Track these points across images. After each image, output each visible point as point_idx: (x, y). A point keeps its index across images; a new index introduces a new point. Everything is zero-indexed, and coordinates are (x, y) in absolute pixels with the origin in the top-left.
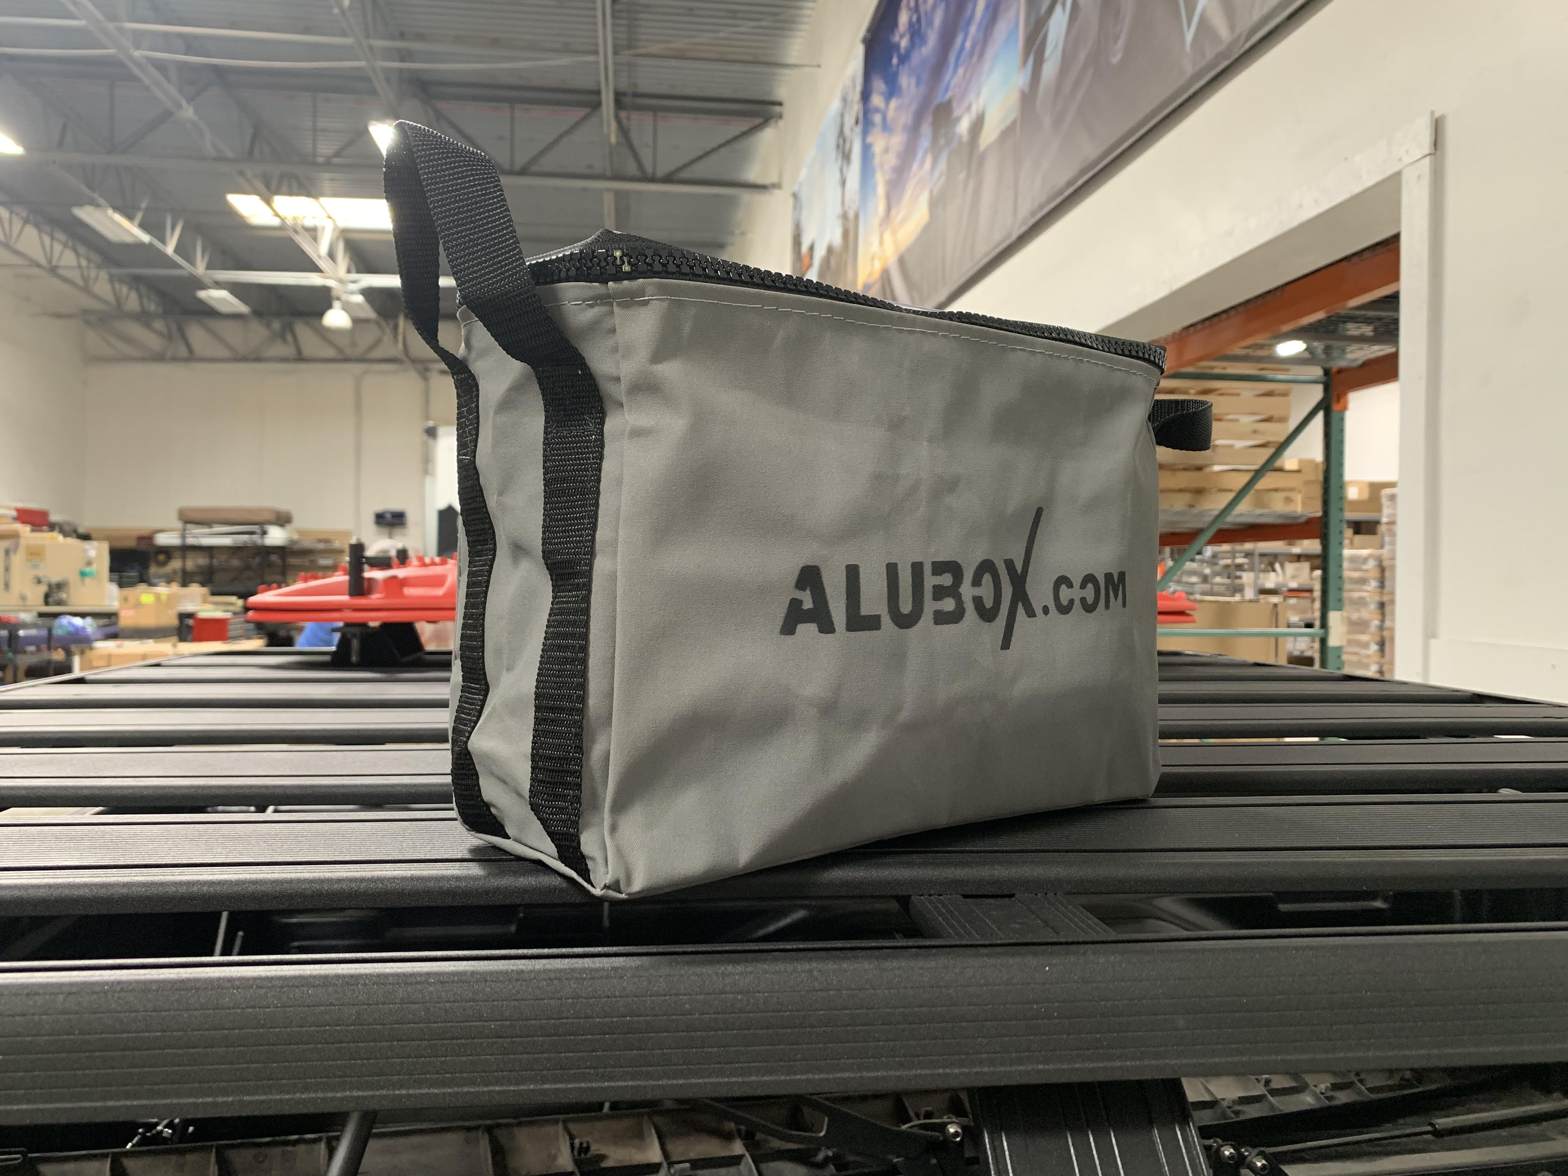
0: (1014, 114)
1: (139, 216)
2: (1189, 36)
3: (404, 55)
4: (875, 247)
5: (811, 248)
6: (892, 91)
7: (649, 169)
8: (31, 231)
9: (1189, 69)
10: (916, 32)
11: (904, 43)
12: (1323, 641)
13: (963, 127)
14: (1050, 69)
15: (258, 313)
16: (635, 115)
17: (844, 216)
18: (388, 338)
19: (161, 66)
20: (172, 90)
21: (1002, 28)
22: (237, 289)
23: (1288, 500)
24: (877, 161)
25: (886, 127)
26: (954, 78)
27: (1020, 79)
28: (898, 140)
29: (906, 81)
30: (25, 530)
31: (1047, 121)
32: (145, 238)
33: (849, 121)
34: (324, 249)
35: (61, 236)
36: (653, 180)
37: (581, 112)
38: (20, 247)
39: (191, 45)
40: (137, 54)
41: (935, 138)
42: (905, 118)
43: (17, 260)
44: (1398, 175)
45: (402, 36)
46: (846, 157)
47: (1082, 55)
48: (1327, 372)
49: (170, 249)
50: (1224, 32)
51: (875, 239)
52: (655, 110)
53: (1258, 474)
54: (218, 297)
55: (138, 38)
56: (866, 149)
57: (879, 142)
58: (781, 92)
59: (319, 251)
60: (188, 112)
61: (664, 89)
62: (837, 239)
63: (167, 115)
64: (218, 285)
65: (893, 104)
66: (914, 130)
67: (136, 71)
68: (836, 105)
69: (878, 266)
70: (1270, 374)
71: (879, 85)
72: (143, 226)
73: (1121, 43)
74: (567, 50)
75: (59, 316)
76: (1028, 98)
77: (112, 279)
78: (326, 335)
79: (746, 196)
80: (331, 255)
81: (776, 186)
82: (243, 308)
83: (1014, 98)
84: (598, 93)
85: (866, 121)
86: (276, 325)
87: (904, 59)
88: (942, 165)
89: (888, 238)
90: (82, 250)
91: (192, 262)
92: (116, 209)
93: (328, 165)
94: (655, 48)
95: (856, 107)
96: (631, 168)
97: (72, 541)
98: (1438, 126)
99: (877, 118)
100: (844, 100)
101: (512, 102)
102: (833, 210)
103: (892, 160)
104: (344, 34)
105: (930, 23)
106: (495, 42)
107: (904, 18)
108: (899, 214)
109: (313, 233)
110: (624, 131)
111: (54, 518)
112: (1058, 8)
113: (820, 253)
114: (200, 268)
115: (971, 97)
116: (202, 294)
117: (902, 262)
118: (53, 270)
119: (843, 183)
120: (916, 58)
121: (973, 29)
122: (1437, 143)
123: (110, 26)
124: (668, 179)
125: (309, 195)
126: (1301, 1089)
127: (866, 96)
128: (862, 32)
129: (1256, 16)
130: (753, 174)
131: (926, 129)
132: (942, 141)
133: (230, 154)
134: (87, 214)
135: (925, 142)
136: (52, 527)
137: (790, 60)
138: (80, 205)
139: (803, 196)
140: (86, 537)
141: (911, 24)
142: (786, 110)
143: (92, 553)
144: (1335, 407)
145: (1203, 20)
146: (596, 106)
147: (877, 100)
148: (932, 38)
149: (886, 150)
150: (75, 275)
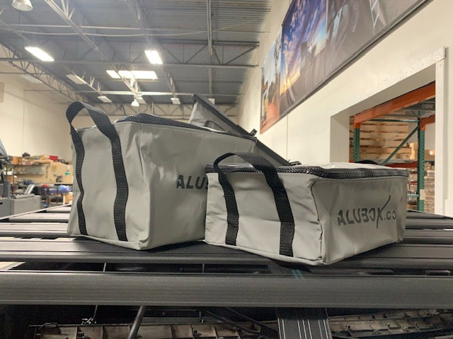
0: (325, 46)
1: (83, 77)
2: (374, 25)
3: (154, 32)
4: (285, 83)
5: (267, 83)
6: (290, 39)
7: (221, 62)
8: (55, 81)
9: (374, 34)
10: (297, 23)
11: (293, 26)
12: (418, 198)
13: (310, 49)
14: (335, 34)
15: (114, 102)
16: (217, 47)
17: (276, 74)
18: (149, 109)
19: (90, 37)
20: (93, 43)
21: (321, 22)
22: (108, 96)
23: (407, 156)
24: (286, 58)
25: (288, 49)
26: (307, 36)
27: (326, 36)
28: (291, 53)
29: (294, 36)
30: (52, 161)
31: (334, 48)
32: (85, 82)
33: (278, 47)
34: (132, 85)
35: (63, 82)
36: (223, 65)
37: (202, 46)
38: (53, 86)
39: (98, 31)
40: (84, 34)
41: (302, 52)
42: (294, 47)
43: (51, 89)
44: (435, 64)
45: (154, 27)
46: (277, 58)
47: (344, 29)
48: (419, 119)
49: (91, 86)
50: (384, 23)
51: (285, 80)
52: (223, 45)
53: (398, 148)
54: (103, 98)
55: (84, 30)
56: (283, 55)
57: (286, 53)
58: (259, 39)
59: (130, 86)
60: (97, 49)
61: (226, 40)
62: (274, 80)
63: (91, 50)
64: (104, 95)
65: (290, 42)
66: (296, 50)
67: (83, 38)
68: (274, 42)
69: (286, 88)
70: (401, 119)
71: (286, 37)
72: (84, 79)
73: (355, 27)
74: (199, 29)
75: (62, 104)
76: (328, 41)
77: (76, 94)
78: (132, 108)
79: (249, 69)
80: (134, 87)
81: (257, 66)
82: (110, 101)
83: (325, 41)
84: (207, 41)
85: (283, 47)
86: (119, 105)
87: (294, 30)
88: (304, 60)
89: (288, 80)
90: (68, 86)
91: (97, 89)
92: (77, 75)
93: (134, 62)
94: (224, 28)
95: (280, 43)
96: (216, 61)
97: (64, 165)
98: (446, 51)
99: (286, 47)
100: (277, 42)
101: (184, 44)
102: (273, 72)
103: (290, 59)
104: (138, 27)
105: (301, 20)
106: (179, 28)
107: (293, 19)
108: (292, 74)
109: (129, 80)
110: (214, 50)
111: (59, 158)
112: (337, 16)
113: (269, 84)
114: (99, 91)
115: (313, 41)
116: (99, 97)
117: (292, 87)
118: (61, 91)
119: (276, 65)
120: (297, 30)
121: (313, 22)
122: (446, 55)
123: (77, 27)
124: (226, 65)
125: (128, 70)
126: (399, 328)
127: (283, 40)
128: (282, 23)
129: (394, 19)
130: (251, 62)
131: (300, 50)
132: (304, 53)
133: (107, 60)
134: (70, 76)
135: (299, 54)
136: (59, 161)
137: (262, 31)
138: (68, 74)
139: (265, 68)
140: (67, 164)
141: (295, 20)
142: (261, 44)
143: (69, 168)
144: (422, 129)
145: (378, 20)
146: (207, 44)
147: (286, 42)
148: (301, 24)
149: (288, 56)
150: (66, 93)
